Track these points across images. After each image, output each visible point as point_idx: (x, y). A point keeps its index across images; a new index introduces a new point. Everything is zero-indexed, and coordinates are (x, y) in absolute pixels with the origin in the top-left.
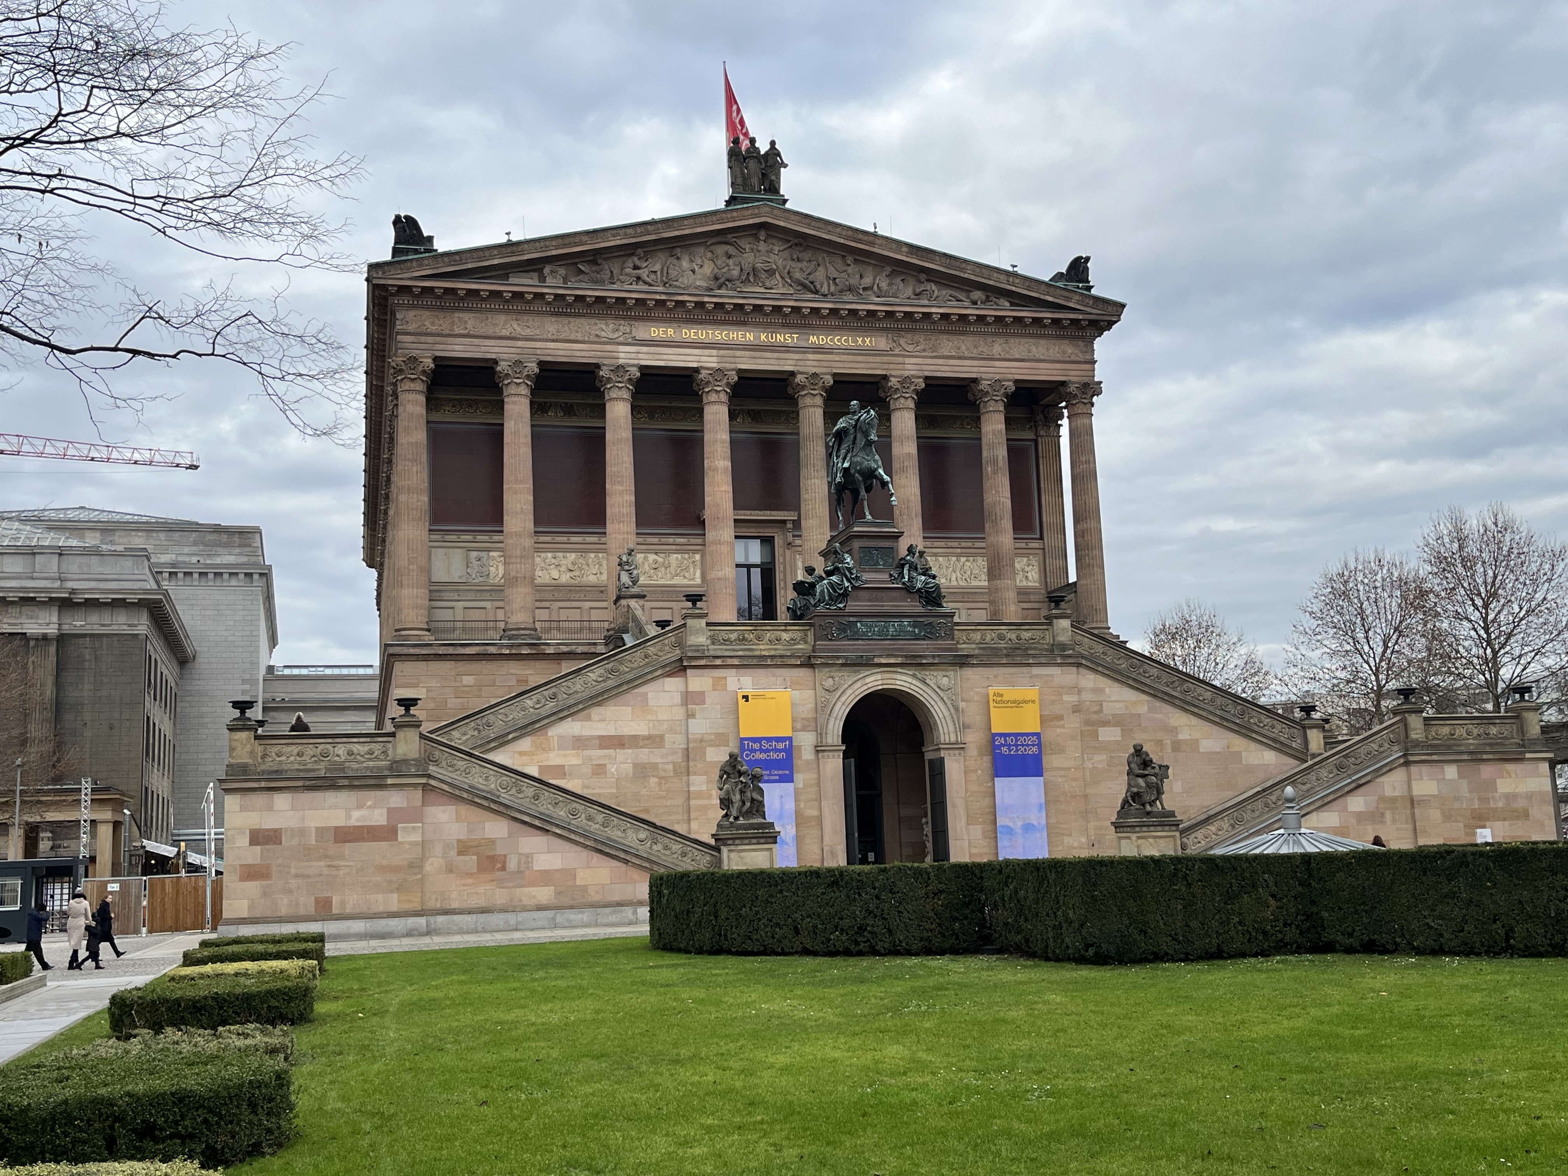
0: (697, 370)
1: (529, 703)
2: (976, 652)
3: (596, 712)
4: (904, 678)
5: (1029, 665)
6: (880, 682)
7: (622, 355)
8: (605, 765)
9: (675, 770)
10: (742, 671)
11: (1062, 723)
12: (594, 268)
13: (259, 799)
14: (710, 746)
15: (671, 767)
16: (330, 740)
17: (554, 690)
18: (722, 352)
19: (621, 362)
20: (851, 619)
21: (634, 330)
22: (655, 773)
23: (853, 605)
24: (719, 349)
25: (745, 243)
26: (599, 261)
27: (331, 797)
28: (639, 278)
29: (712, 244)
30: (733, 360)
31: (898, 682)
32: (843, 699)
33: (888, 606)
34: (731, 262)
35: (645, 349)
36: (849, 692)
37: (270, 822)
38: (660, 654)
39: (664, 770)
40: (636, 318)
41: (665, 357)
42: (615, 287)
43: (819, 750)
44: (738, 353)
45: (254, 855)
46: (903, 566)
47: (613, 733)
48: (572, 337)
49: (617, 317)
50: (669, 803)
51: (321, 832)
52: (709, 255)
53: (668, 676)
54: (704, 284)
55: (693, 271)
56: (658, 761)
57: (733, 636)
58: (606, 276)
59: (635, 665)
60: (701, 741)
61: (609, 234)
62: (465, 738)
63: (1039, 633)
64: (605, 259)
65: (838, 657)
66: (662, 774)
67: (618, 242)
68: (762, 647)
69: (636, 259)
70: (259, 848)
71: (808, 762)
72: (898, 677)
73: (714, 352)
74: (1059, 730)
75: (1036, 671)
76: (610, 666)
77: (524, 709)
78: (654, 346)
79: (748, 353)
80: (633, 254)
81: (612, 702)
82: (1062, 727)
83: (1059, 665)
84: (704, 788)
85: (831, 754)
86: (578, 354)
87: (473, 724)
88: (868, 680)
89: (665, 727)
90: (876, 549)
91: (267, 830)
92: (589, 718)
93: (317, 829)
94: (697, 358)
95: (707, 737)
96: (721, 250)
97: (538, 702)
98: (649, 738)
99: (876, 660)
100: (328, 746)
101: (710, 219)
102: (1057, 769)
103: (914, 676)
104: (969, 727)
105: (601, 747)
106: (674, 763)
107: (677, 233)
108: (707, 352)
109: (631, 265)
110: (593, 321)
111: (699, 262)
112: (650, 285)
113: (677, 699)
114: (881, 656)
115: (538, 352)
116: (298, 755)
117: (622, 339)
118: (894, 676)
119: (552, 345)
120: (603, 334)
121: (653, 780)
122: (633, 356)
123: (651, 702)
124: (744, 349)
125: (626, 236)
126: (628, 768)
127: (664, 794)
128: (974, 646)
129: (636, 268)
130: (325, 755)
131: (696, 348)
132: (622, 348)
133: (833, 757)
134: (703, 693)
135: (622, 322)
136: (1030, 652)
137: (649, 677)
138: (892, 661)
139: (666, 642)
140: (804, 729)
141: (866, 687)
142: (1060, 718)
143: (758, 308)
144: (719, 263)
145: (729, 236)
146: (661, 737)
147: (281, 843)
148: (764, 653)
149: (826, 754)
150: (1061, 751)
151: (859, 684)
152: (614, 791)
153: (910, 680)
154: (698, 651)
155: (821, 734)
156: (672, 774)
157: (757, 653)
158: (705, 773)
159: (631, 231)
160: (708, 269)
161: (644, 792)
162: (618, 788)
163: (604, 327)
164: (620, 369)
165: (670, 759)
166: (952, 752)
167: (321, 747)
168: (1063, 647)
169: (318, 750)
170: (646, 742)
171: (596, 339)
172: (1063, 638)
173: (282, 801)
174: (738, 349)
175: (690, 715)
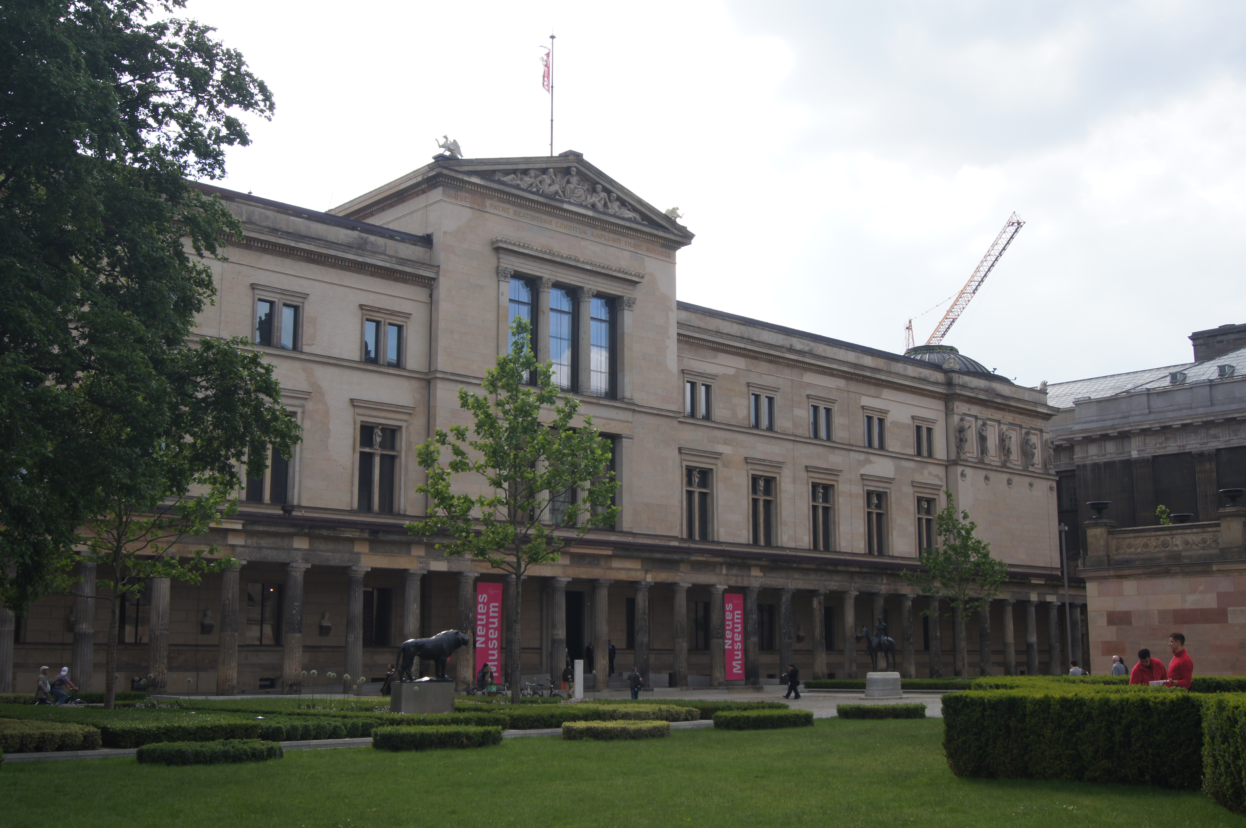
13: (1112, 585)
16: (1168, 532)
27: (1167, 584)
37: (1122, 606)
45: (1110, 634)
51: (1163, 614)
70: (1114, 628)
91: (1120, 612)
93: (1160, 612)
100: (1167, 538)
116: (1144, 546)
130: (1165, 545)
147: (1130, 623)
167: (1162, 538)
169: (1160, 542)
173: (1130, 586)
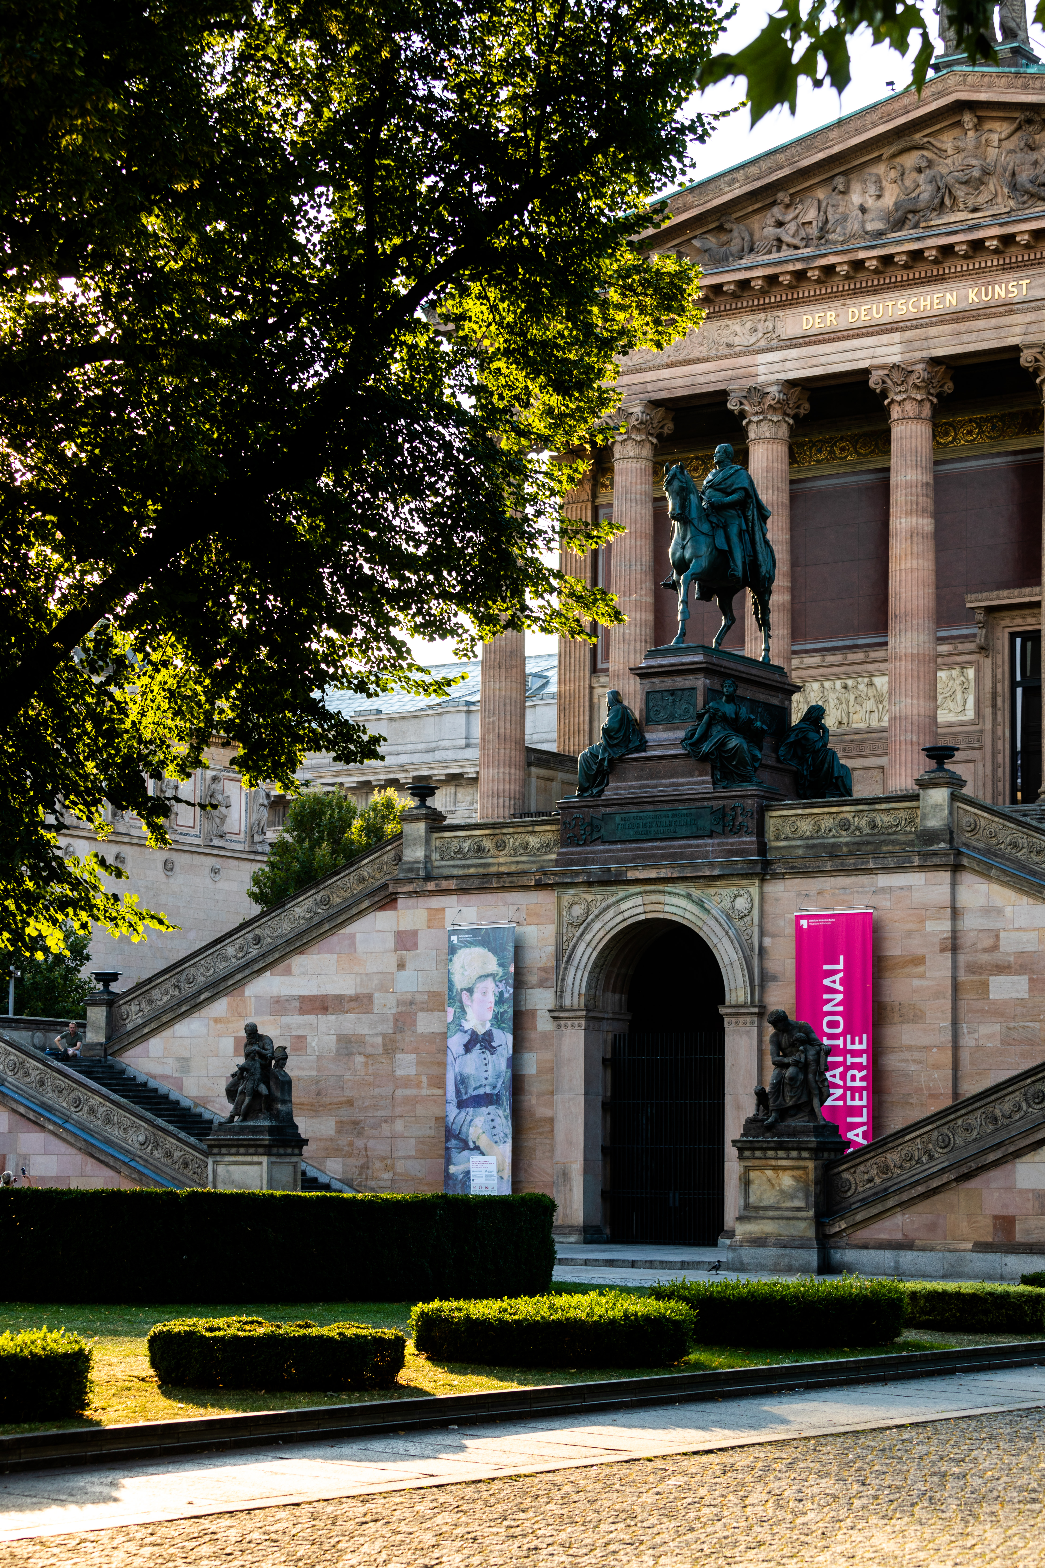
0: (866, 372)
1: (231, 951)
2: (800, 852)
3: (297, 962)
4: (675, 900)
5: (870, 871)
6: (640, 910)
7: (761, 369)
8: (305, 1037)
9: (384, 1045)
10: (465, 898)
11: (921, 969)
12: (724, 238)
14: (422, 1010)
15: (379, 1040)
17: (257, 932)
18: (909, 334)
19: (761, 379)
20: (609, 810)
21: (779, 324)
22: (361, 1050)
23: (615, 789)
24: (903, 330)
25: (947, 141)
26: (727, 226)
28: (779, 240)
29: (894, 156)
30: (925, 344)
31: (667, 908)
32: (588, 937)
33: (663, 786)
34: (921, 178)
35: (794, 353)
36: (597, 926)
38: (378, 876)
39: (372, 1046)
40: (781, 305)
41: (823, 360)
42: (744, 262)
43: (558, 1014)
44: (933, 331)
46: (700, 717)
47: (315, 992)
48: (695, 354)
49: (753, 310)
50: (377, 1091)
52: (893, 174)
53: (382, 908)
54: (879, 225)
55: (863, 210)
56: (366, 1031)
57: (466, 845)
58: (735, 246)
59: (348, 894)
60: (411, 1003)
61: (722, 183)
62: (165, 999)
63: (902, 814)
64: (738, 220)
65: (577, 873)
66: (369, 1050)
67: (737, 192)
68: (501, 860)
69: (776, 211)
71: (544, 1035)
72: (668, 899)
73: (896, 337)
74: (916, 982)
75: (884, 880)
76: (318, 897)
77: (226, 958)
78: (807, 344)
79: (947, 328)
80: (774, 203)
81: (314, 949)
82: (922, 976)
83: (922, 868)
84: (412, 1072)
85: (569, 1022)
86: (702, 379)
87: (173, 981)
88: (624, 906)
89: (375, 982)
90: (673, 692)
92: (288, 972)
94: (870, 352)
95: (419, 998)
96: (911, 160)
97: (241, 949)
98: (355, 999)
99: (631, 875)
101: (869, 118)
102: (910, 1048)
103: (689, 896)
104: (775, 978)
105: (303, 1012)
106: (384, 1035)
107: (821, 156)
108: (885, 338)
109: (771, 221)
110: (724, 323)
111: (872, 190)
112: (796, 248)
113: (390, 942)
114: (635, 868)
115: (650, 387)
117: (763, 343)
118: (661, 898)
119: (666, 373)
120: (737, 340)
121: (360, 1059)
122: (777, 367)
123: (360, 948)
124: (943, 322)
125: (748, 179)
126: (330, 1042)
127: (371, 1079)
128: (799, 843)
129: (780, 224)
131: (869, 335)
132: (762, 358)
133: (573, 1025)
134: (415, 933)
135: (762, 316)
136: (885, 849)
137: (355, 911)
138: (653, 874)
139: (385, 858)
140: (542, 984)
141: (620, 918)
142: (919, 961)
143: (947, 251)
144: (908, 183)
145: (917, 136)
146: (370, 997)
148: (502, 869)
149: (563, 1023)
150: (917, 1017)
151: (610, 913)
152: (314, 1073)
153: (683, 902)
154: (410, 870)
155: (560, 993)
156: (380, 1051)
157: (493, 869)
158: (415, 1050)
159: (753, 170)
160: (889, 200)
161: (348, 1076)
162: (318, 1070)
163: (737, 328)
164: (756, 393)
165: (380, 1029)
166: (741, 1020)
168: (928, 837)
170: (353, 1005)
171: (728, 351)
172: (935, 822)
174: (932, 325)
175: (401, 966)
